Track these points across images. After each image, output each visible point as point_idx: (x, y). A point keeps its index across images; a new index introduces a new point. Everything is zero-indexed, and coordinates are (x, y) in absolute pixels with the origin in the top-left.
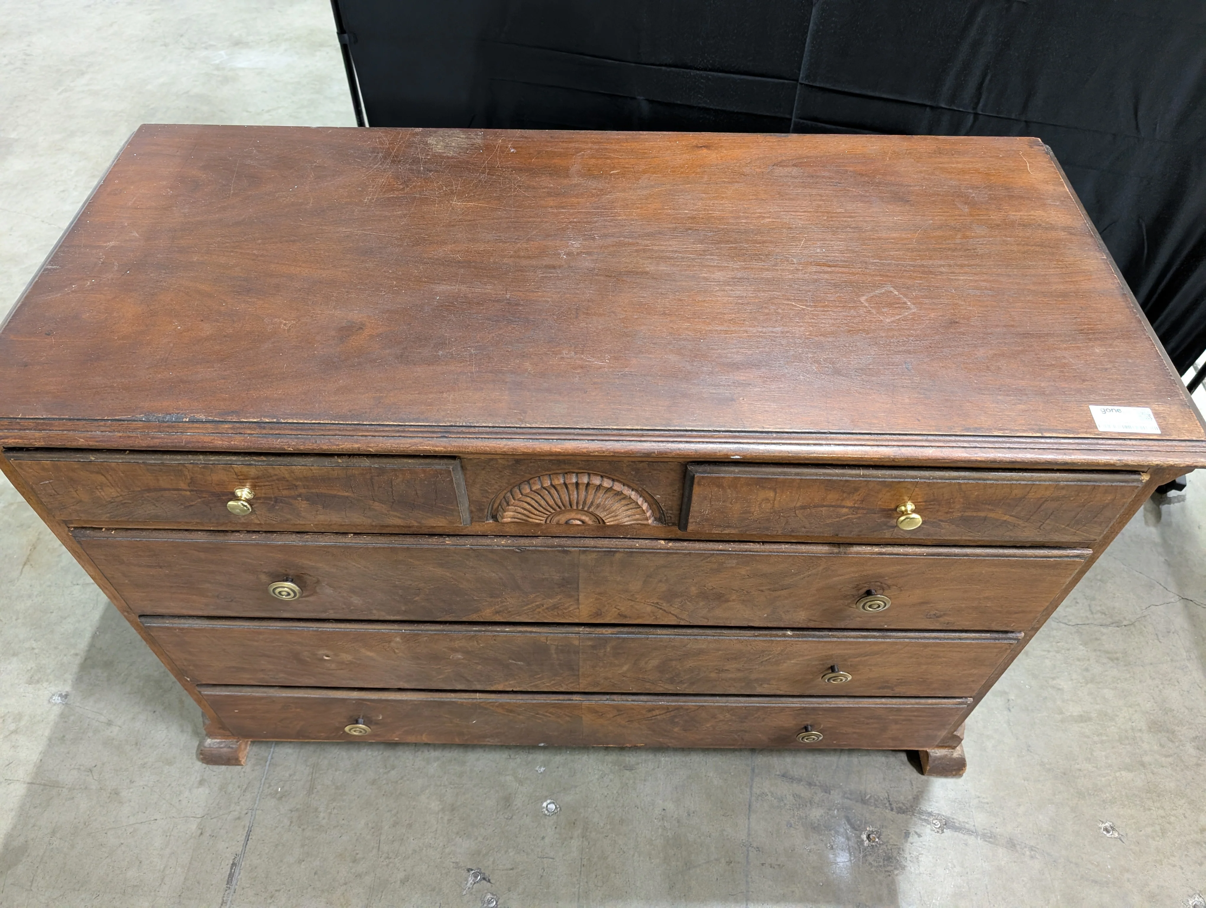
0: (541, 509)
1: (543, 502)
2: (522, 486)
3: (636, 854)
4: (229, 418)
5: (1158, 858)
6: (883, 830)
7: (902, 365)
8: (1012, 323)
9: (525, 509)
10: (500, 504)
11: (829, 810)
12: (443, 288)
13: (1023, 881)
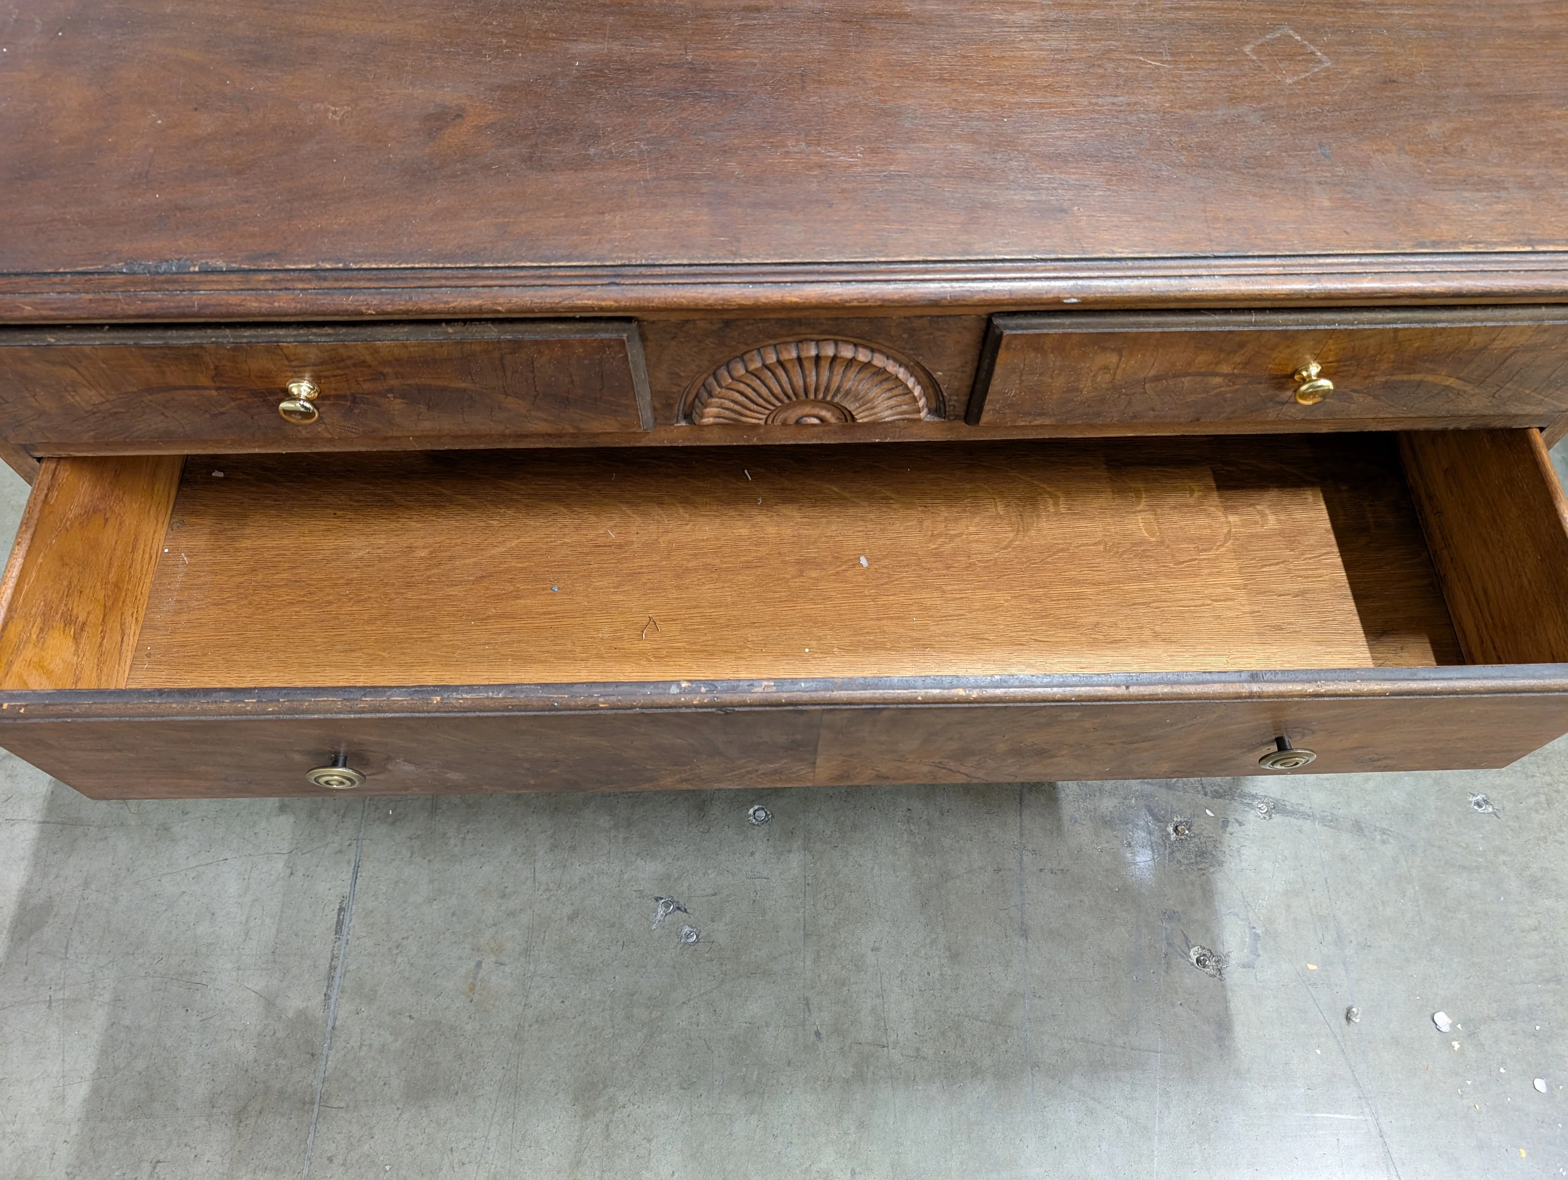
0: (761, 401)
1: (764, 391)
2: (732, 366)
3: (876, 867)
4: (266, 265)
5: (1542, 835)
6: (1196, 819)
7: (1315, 149)
8: (1478, 80)
9: (735, 402)
10: (697, 396)
11: (1125, 798)
12: (583, 47)
13: (1372, 871)
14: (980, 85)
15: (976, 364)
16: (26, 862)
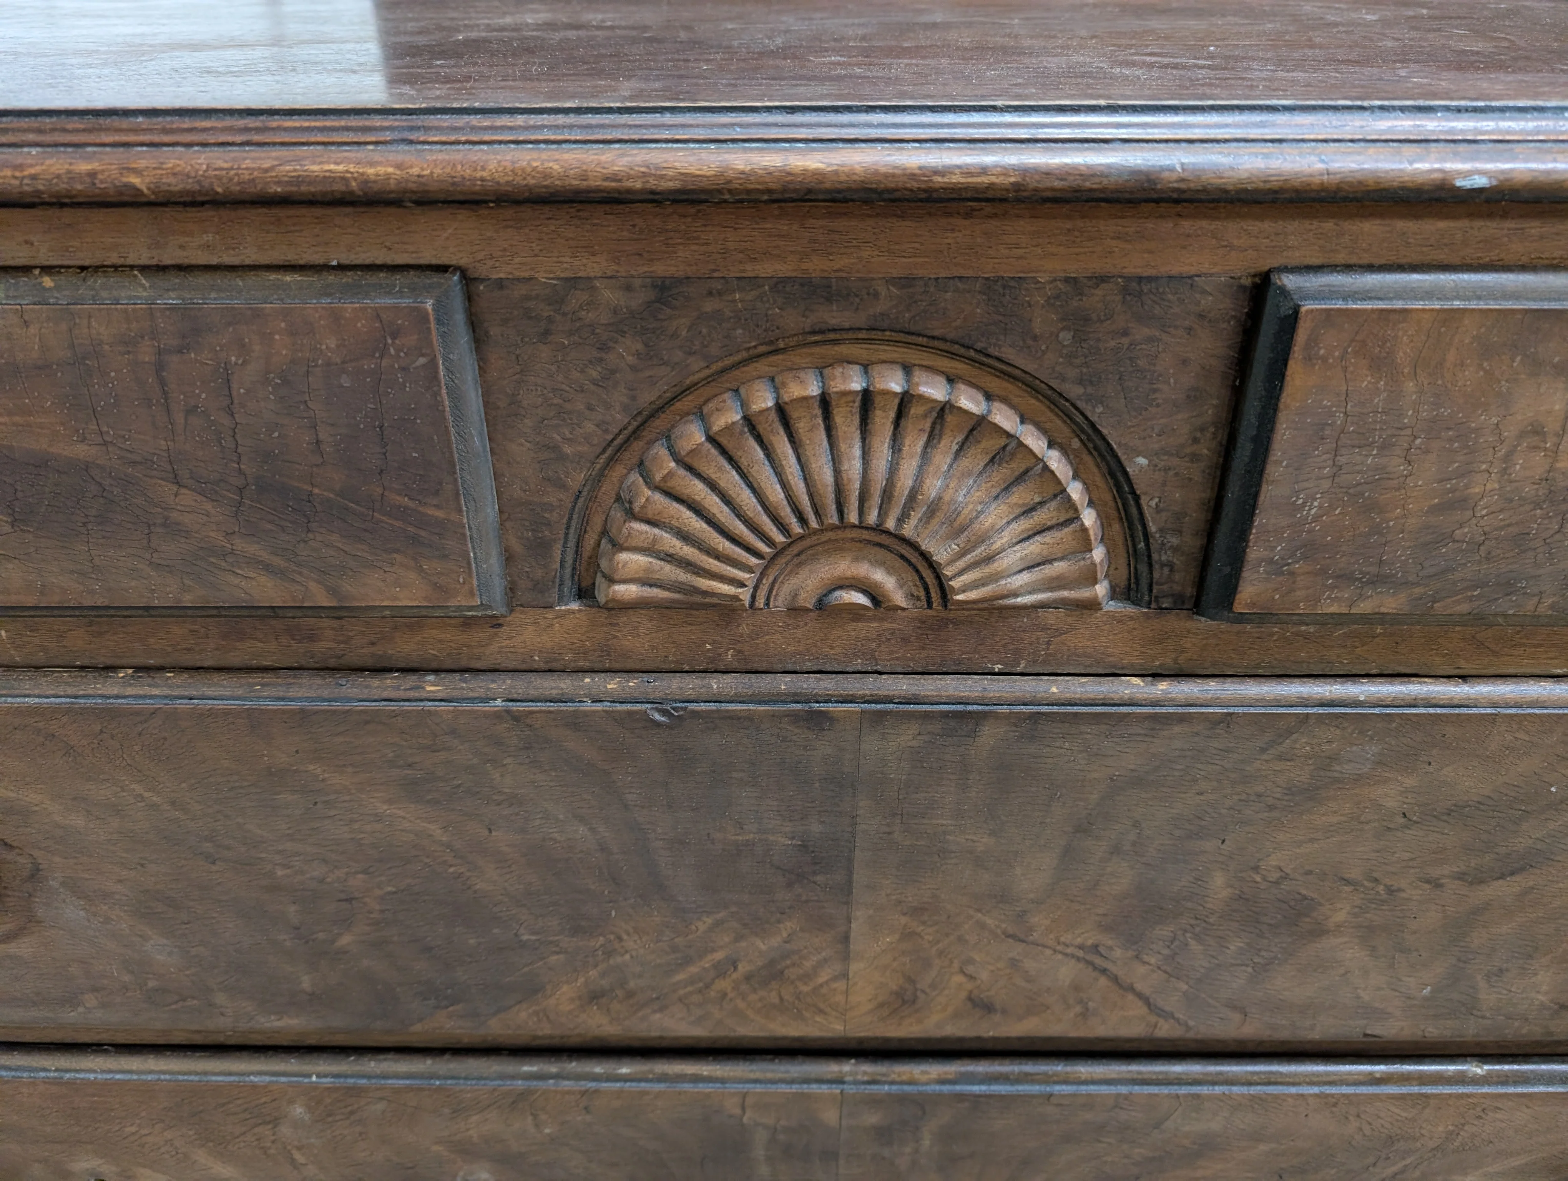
0: (740, 529)
1: (746, 499)
2: (679, 428)
9: (685, 537)
15: (1223, 436)
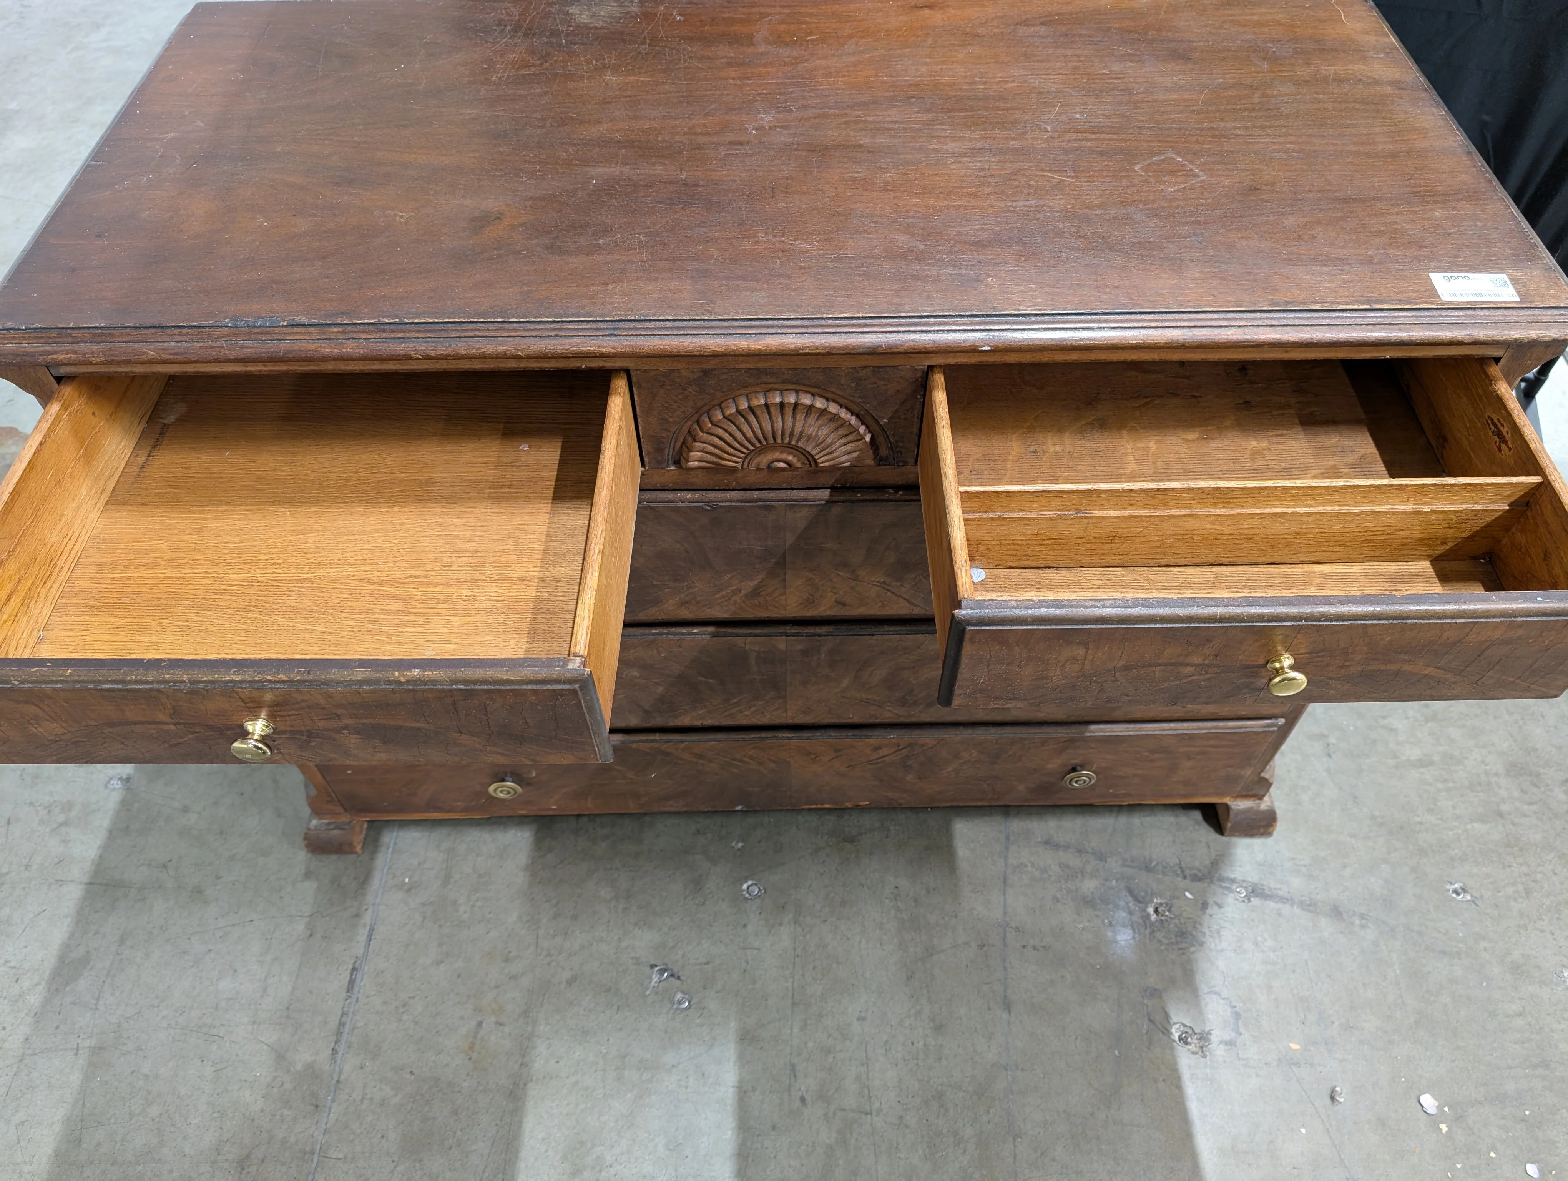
0: (737, 445)
1: (739, 435)
2: (712, 412)
3: (864, 941)
4: (339, 320)
5: (1522, 922)
6: (1175, 901)
7: (1190, 237)
8: (1328, 187)
10: (684, 443)
11: (1106, 880)
12: (599, 170)
13: (1352, 954)
14: (916, 194)
16: (69, 920)
